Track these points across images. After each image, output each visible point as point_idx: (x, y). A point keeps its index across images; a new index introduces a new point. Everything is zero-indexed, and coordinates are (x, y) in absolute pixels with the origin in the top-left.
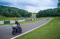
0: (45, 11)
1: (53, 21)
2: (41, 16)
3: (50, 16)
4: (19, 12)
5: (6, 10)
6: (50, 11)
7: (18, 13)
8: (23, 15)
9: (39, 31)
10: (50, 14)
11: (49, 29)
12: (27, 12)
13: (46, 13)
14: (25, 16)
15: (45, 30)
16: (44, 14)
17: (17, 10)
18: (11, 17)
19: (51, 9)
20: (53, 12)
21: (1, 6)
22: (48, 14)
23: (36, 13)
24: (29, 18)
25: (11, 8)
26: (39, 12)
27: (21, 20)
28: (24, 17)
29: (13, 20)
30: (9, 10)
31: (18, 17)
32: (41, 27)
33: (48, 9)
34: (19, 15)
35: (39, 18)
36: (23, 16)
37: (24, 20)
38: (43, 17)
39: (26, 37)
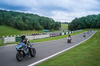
0: (83, 19)
1: (97, 37)
2: (77, 27)
3: (92, 28)
4: (40, 22)
5: (19, 19)
6: (92, 18)
7: (39, 24)
8: (46, 26)
9: (73, 53)
10: (92, 23)
11: (91, 50)
12: (52, 22)
13: (85, 23)
14: (50, 27)
15: (83, 52)
16: (82, 25)
17: (37, 17)
18: (26, 30)
19: (94, 15)
20: (98, 20)
21: (11, 11)
22: (88, 25)
23: (67, 23)
24: (56, 32)
25: (27, 15)
26: (74, 21)
27: (43, 35)
28: (49, 29)
29: (30, 35)
30: (24, 19)
31: (37, 29)
32: (78, 46)
33: (88, 16)
34: (40, 27)
35: (73, 32)
36: (46, 28)
37: (48, 36)
38: (79, 29)
39: (52, 63)
